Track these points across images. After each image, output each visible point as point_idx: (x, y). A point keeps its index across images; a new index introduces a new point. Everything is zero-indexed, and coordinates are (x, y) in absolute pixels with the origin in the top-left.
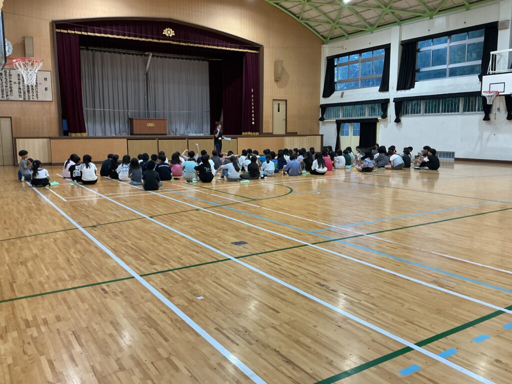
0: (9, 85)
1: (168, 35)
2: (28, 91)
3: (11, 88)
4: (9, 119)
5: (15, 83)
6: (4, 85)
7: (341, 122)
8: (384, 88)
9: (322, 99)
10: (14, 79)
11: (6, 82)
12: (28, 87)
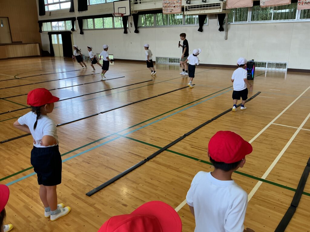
7: (50, 34)
8: (72, 10)
9: (39, 16)
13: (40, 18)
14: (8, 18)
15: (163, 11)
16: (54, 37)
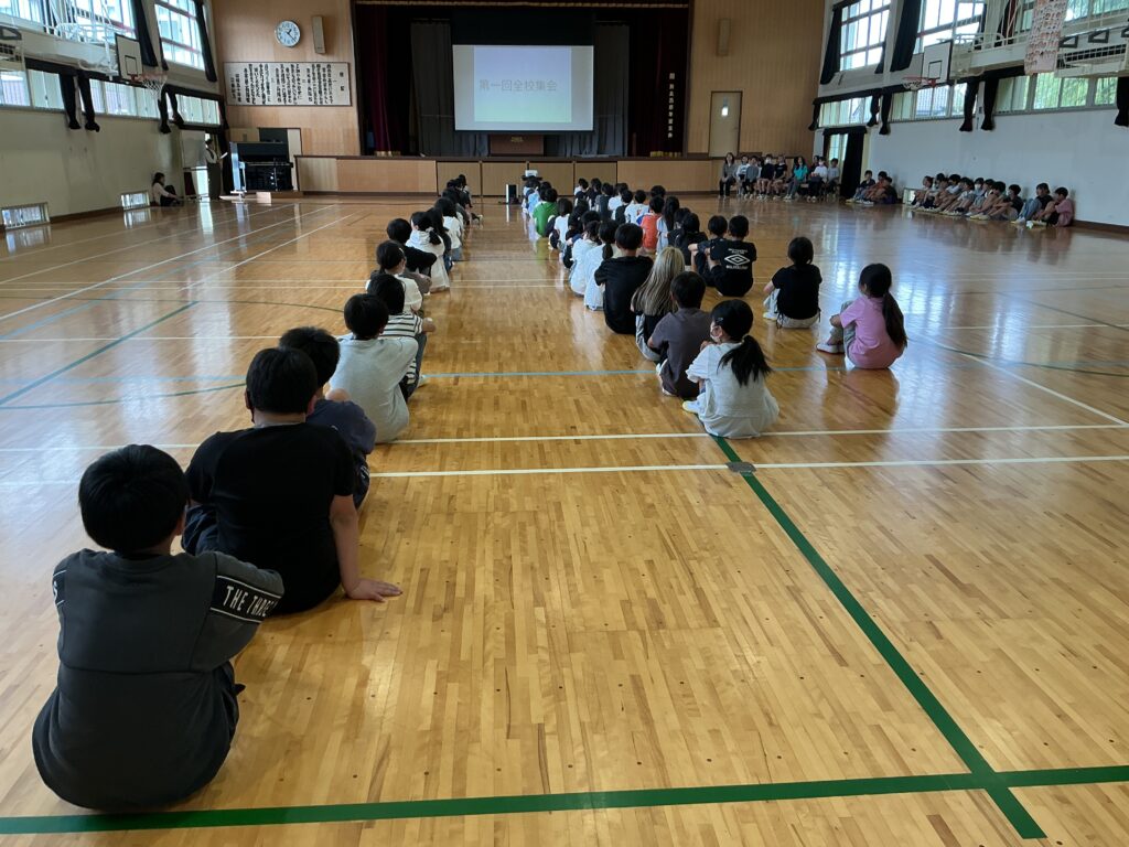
0: (296, 85)
2: (320, 92)
3: (299, 88)
4: (298, 131)
5: (304, 81)
6: (291, 84)
7: (829, 132)
8: (880, 69)
9: (821, 86)
10: (303, 76)
11: (293, 81)
12: (320, 87)
13: (822, 91)
14: (741, 92)
15: (1026, 68)
16: (835, 139)
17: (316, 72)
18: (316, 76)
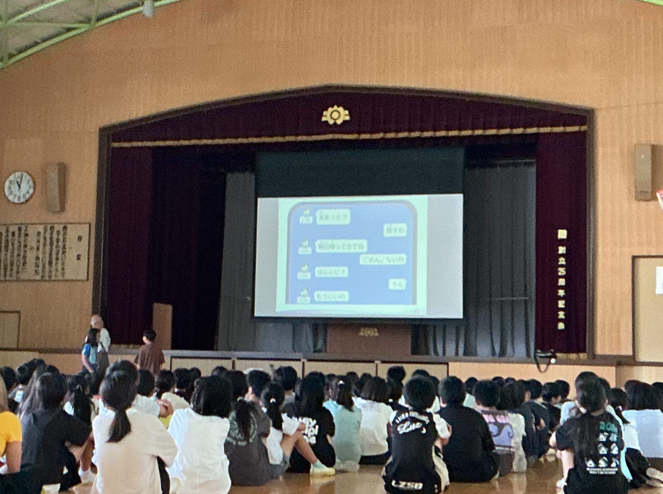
0: (22, 253)
1: (331, 122)
2: (50, 263)
3: (25, 257)
4: (17, 315)
5: (32, 248)
6: (16, 252)
10: (32, 242)
11: (19, 249)
12: (51, 255)
17: (48, 236)
18: (48, 241)
